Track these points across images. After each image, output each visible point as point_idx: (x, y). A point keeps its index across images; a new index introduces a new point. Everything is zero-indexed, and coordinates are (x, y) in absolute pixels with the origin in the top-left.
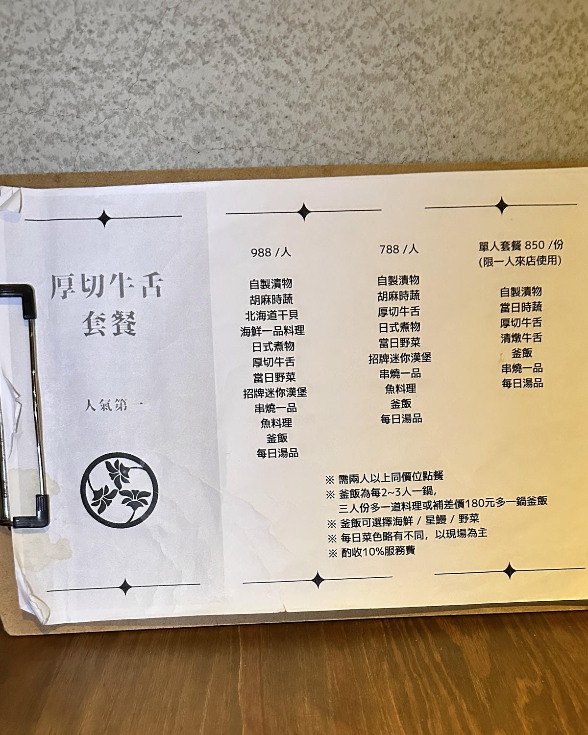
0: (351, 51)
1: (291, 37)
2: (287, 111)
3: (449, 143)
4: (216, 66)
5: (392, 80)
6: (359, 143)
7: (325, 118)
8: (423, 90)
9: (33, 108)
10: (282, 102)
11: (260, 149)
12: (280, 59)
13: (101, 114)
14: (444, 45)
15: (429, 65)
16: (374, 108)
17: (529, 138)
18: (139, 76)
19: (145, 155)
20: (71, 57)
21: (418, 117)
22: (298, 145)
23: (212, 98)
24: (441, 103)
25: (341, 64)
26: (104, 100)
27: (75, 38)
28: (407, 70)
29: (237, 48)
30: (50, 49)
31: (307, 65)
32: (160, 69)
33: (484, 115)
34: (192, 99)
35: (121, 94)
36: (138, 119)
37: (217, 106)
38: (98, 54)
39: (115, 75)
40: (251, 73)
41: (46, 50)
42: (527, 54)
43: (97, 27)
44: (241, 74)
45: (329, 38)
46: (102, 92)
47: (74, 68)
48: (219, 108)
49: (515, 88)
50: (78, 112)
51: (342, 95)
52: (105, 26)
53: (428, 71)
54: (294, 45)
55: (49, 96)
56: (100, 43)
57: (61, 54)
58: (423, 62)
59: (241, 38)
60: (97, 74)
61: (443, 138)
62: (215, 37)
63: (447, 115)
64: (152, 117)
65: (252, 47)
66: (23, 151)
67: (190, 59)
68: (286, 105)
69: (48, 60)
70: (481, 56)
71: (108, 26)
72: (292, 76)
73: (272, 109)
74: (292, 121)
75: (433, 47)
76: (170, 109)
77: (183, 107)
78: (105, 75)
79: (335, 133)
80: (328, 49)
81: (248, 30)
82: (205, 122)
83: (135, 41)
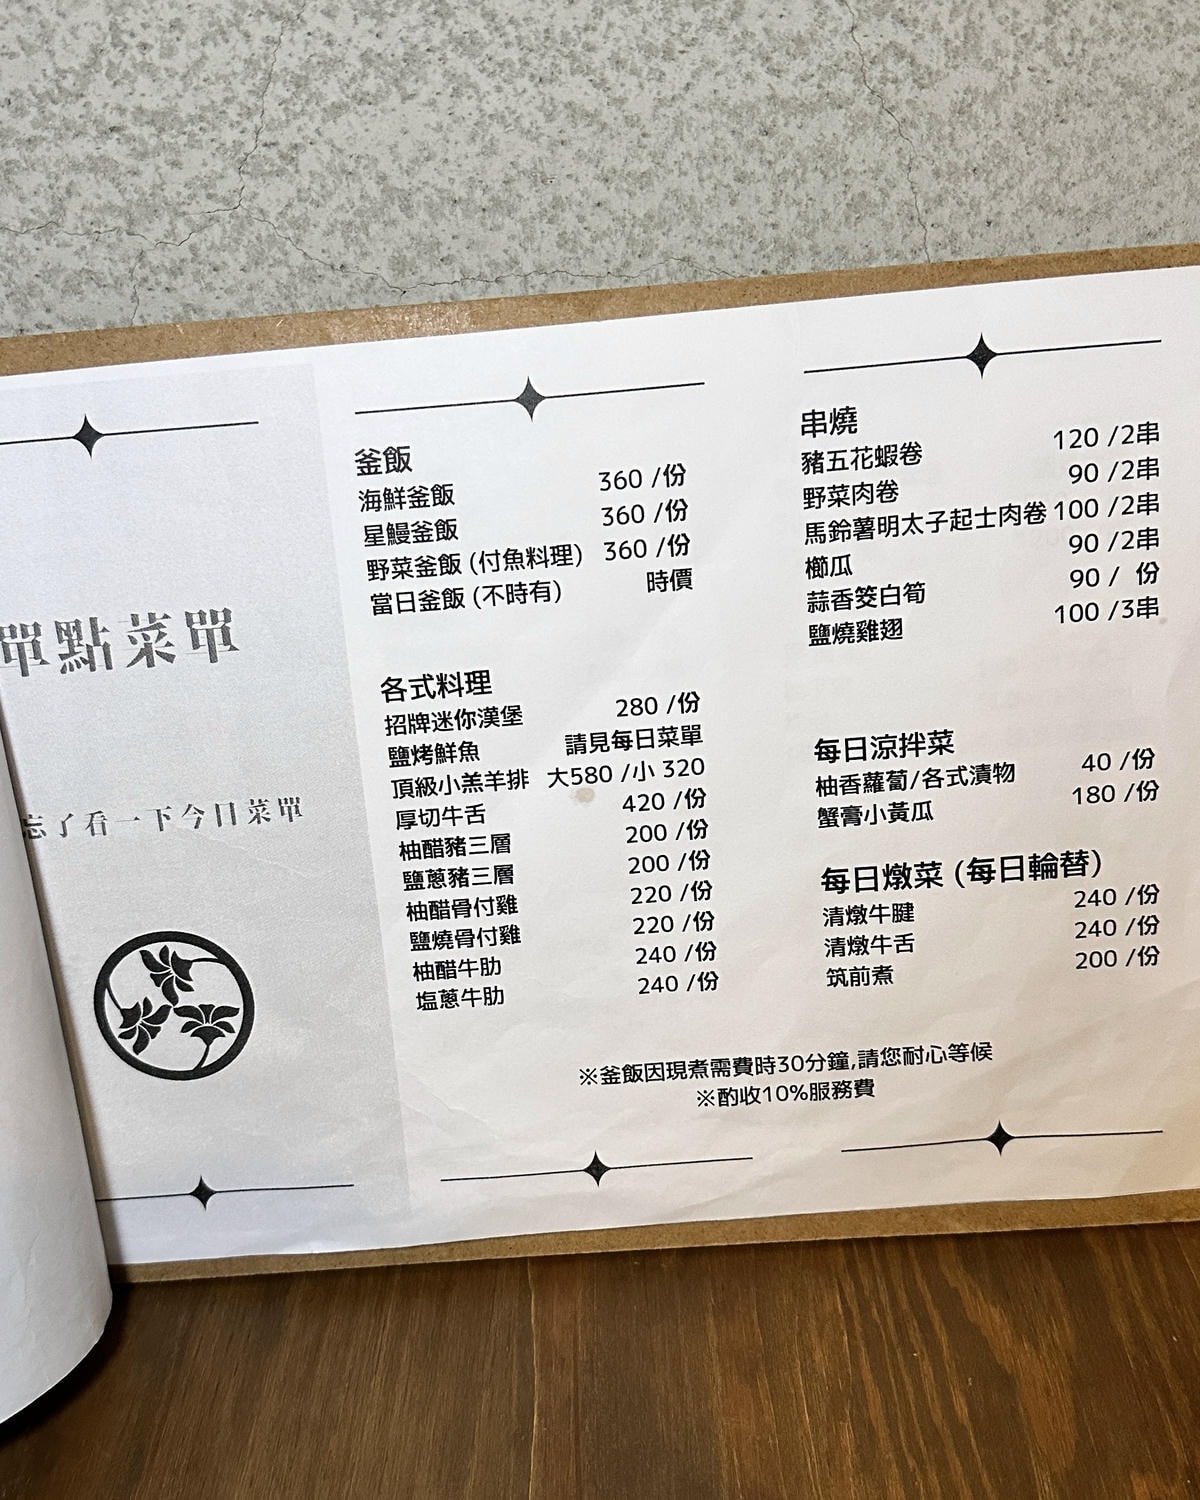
0: (743, 48)
1: (602, 26)
2: (600, 191)
3: (977, 238)
4: (432, 103)
5: (840, 107)
6: (768, 250)
7: (688, 200)
8: (914, 125)
9: (30, 221)
10: (587, 172)
11: (543, 277)
12: (579, 77)
13: (180, 224)
14: (961, 21)
15: (928, 68)
16: (799, 172)
17: (1165, 215)
18: (260, 137)
19: (284, 304)
20: (106, 105)
21: (905, 185)
22: (626, 264)
23: (427, 172)
24: (958, 152)
25: (721, 79)
26: (186, 192)
27: (110, 63)
28: (875, 82)
29: (477, 61)
30: (56, 91)
31: (641, 86)
32: (306, 118)
33: (1059, 170)
34: (382, 178)
35: (222, 177)
36: (263, 230)
37: (440, 191)
38: (164, 94)
39: (205, 137)
40: (514, 112)
41: (48, 93)
42: (1161, 29)
43: (158, 35)
44: (491, 116)
45: (690, 24)
46: (181, 176)
47: (112, 129)
48: (445, 195)
49: (1133, 108)
50: (131, 222)
51: (724, 148)
52: (176, 33)
53: (926, 81)
54: (610, 45)
55: (63, 191)
56: (167, 70)
57: (83, 101)
58: (912, 62)
59: (487, 38)
60: (165, 137)
61: (962, 228)
62: (427, 40)
63: (972, 178)
64: (295, 224)
65: (514, 54)
66: (16, 312)
67: (373, 91)
68: (597, 178)
69: (54, 115)
70: (1050, 40)
71: (183, 32)
72: (608, 115)
73: (567, 189)
74: (611, 213)
75: (936, 27)
76: (333, 204)
77: (362, 196)
78: (183, 139)
79: (712, 232)
80: (687, 49)
81: (502, 19)
82: (415, 227)
83: (245, 60)
